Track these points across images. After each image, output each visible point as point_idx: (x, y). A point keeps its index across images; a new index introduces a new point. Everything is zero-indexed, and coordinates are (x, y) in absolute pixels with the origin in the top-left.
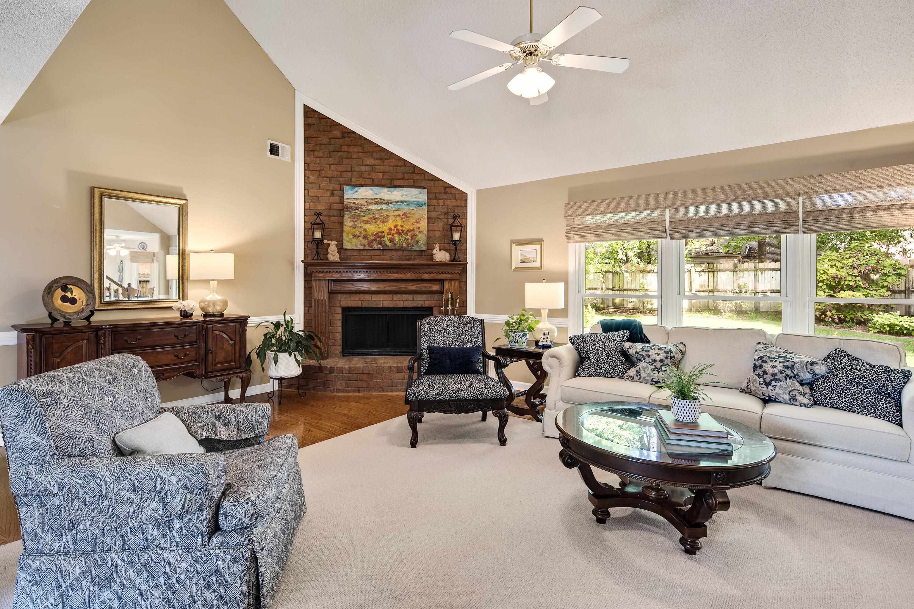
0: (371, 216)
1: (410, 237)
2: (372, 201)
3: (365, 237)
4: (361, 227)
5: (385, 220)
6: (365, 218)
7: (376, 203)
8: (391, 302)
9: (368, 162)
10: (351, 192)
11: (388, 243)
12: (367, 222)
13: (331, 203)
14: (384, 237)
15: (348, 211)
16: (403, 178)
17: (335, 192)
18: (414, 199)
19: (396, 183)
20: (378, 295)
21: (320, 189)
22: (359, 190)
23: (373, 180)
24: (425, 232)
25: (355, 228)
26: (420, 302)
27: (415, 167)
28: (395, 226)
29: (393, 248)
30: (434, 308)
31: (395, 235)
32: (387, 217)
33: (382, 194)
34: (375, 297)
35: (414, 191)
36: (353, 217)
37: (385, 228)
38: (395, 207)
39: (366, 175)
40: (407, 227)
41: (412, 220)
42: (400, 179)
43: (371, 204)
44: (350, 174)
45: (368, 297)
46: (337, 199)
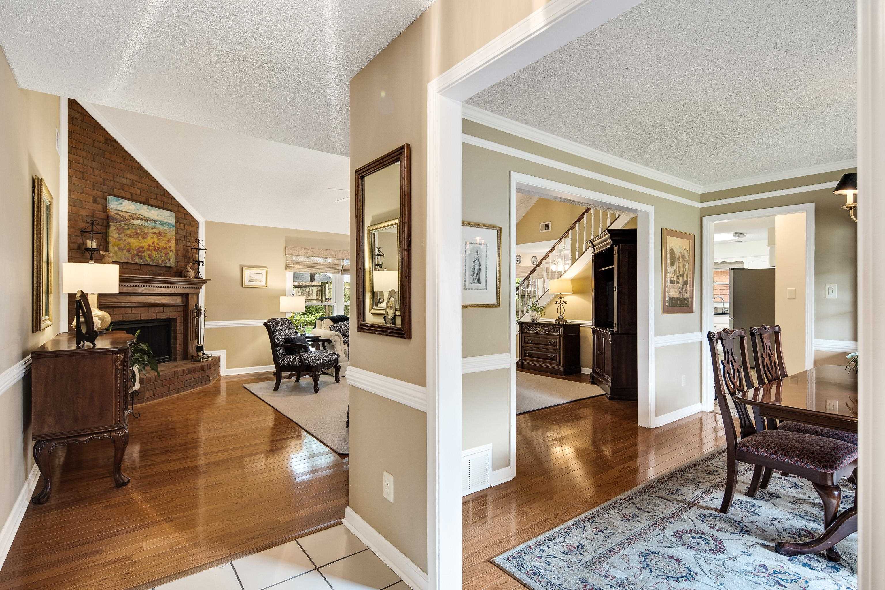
0: (134, 231)
1: (164, 255)
2: (134, 216)
3: (128, 251)
4: (125, 240)
5: (145, 236)
6: (129, 232)
7: (138, 219)
8: (147, 314)
9: (128, 176)
10: (116, 203)
11: (147, 258)
12: (130, 236)
13: (94, 211)
14: (144, 252)
15: (114, 222)
16: (156, 199)
17: (98, 199)
18: (166, 221)
19: (151, 202)
20: (137, 309)
21: (83, 193)
22: (123, 203)
23: (132, 194)
24: (175, 251)
25: (120, 240)
26: (169, 314)
27: (165, 191)
28: (153, 243)
29: (151, 263)
30: (178, 319)
31: (153, 252)
32: (147, 233)
33: (143, 211)
34: (134, 311)
35: (166, 213)
36: (118, 229)
37: (145, 244)
38: (152, 225)
39: (126, 189)
40: (162, 245)
41: (165, 239)
42: (154, 199)
43: (133, 219)
44: (112, 183)
45: (129, 311)
46: (99, 207)
